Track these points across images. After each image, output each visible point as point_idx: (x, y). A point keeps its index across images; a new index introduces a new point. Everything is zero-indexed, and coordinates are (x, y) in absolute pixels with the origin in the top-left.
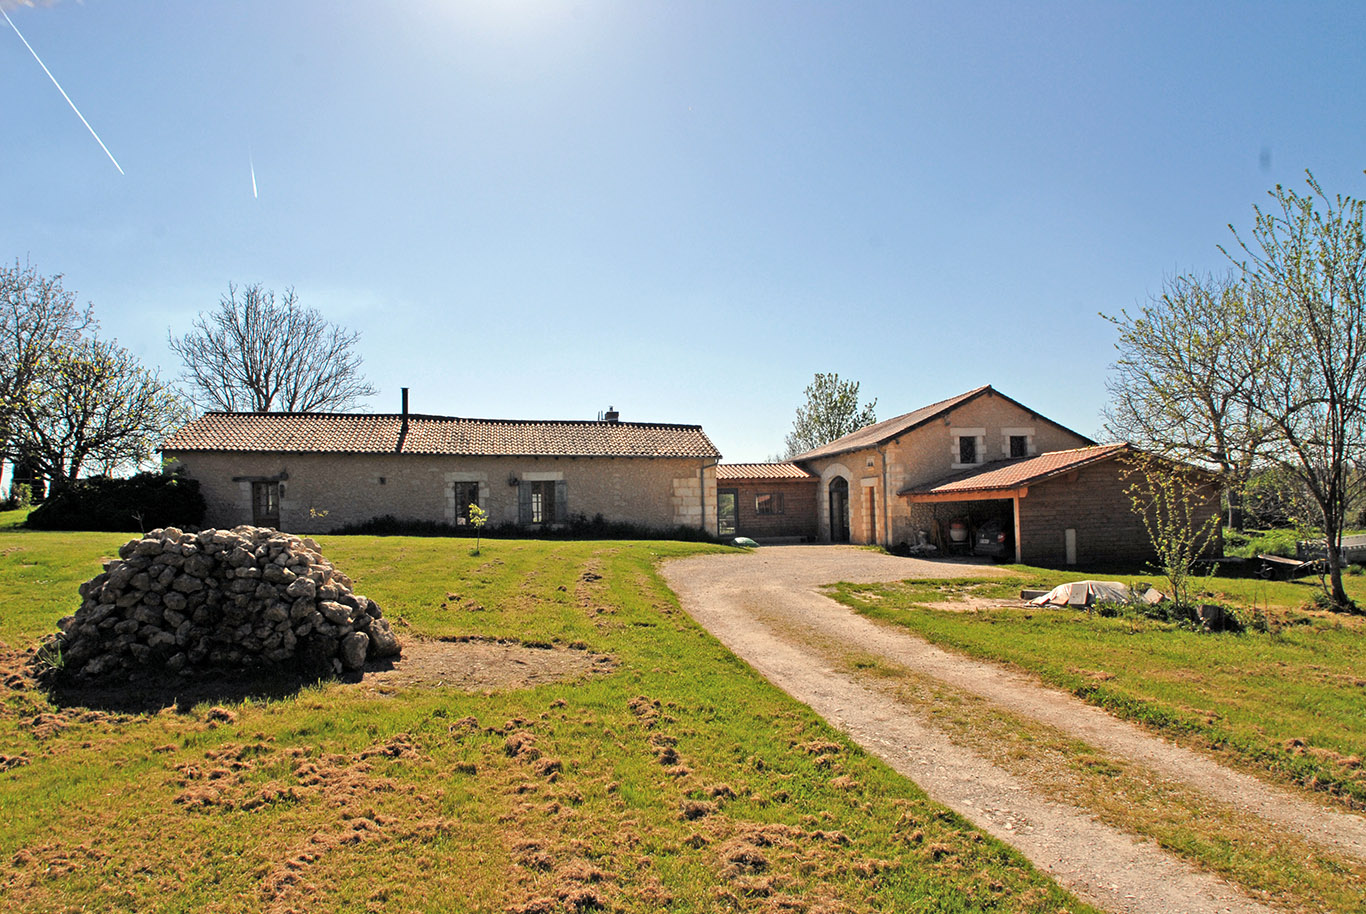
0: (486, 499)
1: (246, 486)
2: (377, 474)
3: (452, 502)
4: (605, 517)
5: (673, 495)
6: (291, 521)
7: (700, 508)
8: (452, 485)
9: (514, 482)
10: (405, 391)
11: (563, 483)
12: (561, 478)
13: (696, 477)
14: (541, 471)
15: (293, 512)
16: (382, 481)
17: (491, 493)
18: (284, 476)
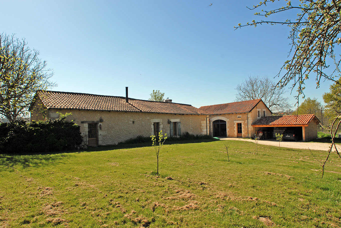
0: (162, 128)
1: (86, 125)
2: (132, 120)
3: (153, 129)
4: (189, 133)
5: (201, 126)
6: (103, 140)
7: (206, 129)
8: (153, 123)
9: (169, 122)
10: (127, 88)
11: (180, 122)
12: (179, 121)
13: (205, 120)
14: (175, 119)
15: (104, 136)
16: (133, 122)
17: (163, 126)
18: (101, 121)
